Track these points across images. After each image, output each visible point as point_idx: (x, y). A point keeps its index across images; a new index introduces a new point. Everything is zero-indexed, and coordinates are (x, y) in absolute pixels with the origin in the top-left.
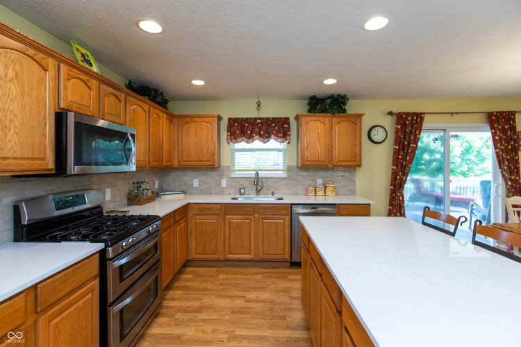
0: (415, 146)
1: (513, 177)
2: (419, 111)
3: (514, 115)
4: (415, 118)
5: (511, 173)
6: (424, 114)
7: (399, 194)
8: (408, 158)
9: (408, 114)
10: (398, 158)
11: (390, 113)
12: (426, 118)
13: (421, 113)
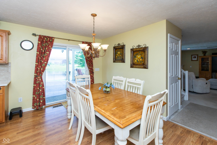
0: (48, 53)
1: (90, 67)
2: (51, 36)
3: (91, 44)
4: (49, 39)
5: (90, 66)
6: (54, 38)
7: (39, 78)
8: (44, 59)
9: (45, 37)
10: (39, 59)
11: (34, 35)
12: (55, 40)
13: (52, 37)
